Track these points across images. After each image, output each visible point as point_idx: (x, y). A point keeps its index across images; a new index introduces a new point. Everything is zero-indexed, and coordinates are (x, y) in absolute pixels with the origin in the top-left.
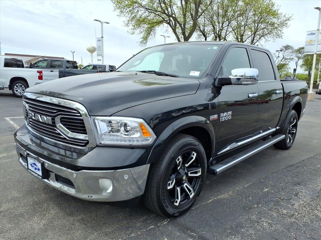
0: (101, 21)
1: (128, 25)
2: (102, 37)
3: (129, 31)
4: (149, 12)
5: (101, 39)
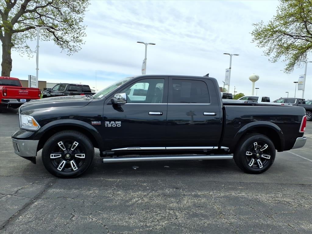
0: (230, 54)
1: (269, 53)
2: (230, 68)
3: (271, 59)
4: (294, 38)
5: (229, 70)
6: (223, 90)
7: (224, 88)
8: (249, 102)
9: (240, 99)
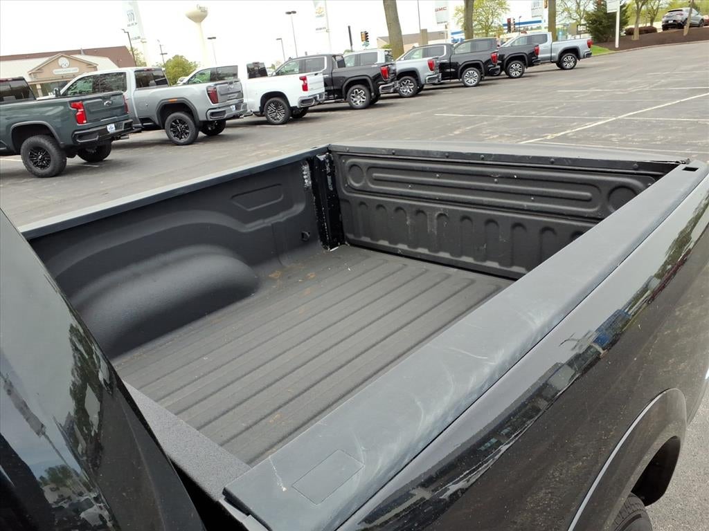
6: (131, 53)
7: (132, 48)
8: (218, 86)
9: (188, 82)
